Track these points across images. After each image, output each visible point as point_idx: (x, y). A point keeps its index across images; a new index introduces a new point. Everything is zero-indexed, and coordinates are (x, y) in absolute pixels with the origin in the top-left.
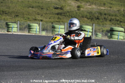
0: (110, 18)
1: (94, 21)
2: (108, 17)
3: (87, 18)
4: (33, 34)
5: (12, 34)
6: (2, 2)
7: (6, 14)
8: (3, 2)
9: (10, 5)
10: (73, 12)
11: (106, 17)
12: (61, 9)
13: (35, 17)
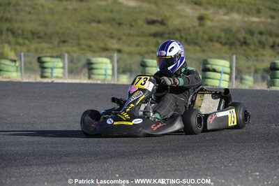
0: (271, 40)
1: (236, 48)
2: (267, 40)
3: (221, 43)
4: (99, 82)
5: (52, 83)
6: (30, 13)
7: (39, 38)
8: (32, 11)
9: (49, 17)
10: (189, 29)
11: (263, 38)
12: (162, 23)
13: (106, 44)
